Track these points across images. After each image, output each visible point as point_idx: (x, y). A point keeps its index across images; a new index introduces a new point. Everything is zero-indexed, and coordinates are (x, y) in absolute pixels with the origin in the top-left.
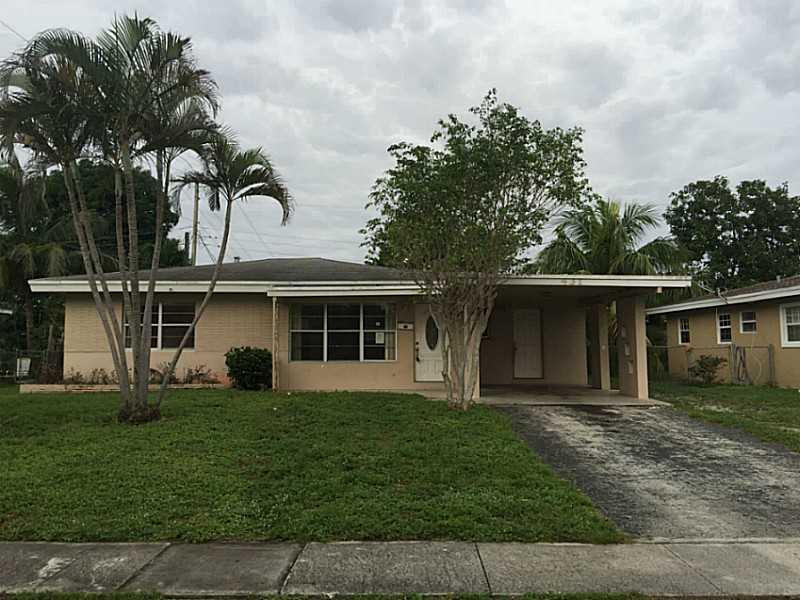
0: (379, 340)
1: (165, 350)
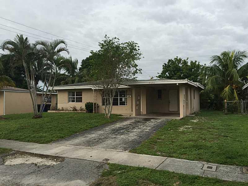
0: (123, 100)
1: (76, 103)
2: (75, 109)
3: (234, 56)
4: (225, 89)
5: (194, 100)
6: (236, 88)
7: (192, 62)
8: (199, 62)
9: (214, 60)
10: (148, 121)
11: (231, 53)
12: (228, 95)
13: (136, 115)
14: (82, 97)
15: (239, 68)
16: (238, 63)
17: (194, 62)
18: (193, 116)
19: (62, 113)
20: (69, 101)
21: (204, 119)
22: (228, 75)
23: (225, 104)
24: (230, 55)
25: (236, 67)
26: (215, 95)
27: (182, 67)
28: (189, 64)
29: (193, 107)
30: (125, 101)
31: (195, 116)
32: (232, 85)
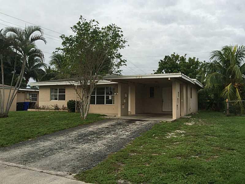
0: (110, 98)
1: (59, 101)
2: (57, 108)
3: (236, 51)
4: (226, 88)
5: (190, 99)
6: (238, 86)
7: (190, 59)
8: (198, 59)
9: (214, 56)
10: (132, 123)
11: (234, 48)
12: (229, 95)
13: (121, 116)
14: (65, 95)
15: (242, 65)
16: (241, 59)
17: (192, 58)
18: (189, 117)
19: (42, 111)
20: (51, 99)
21: (201, 122)
22: (230, 72)
23: (226, 105)
24: (232, 50)
25: (239, 63)
26: (214, 95)
27: (179, 64)
28: (187, 61)
29: (189, 108)
30: (112, 99)
31: (191, 117)
32: (233, 84)
